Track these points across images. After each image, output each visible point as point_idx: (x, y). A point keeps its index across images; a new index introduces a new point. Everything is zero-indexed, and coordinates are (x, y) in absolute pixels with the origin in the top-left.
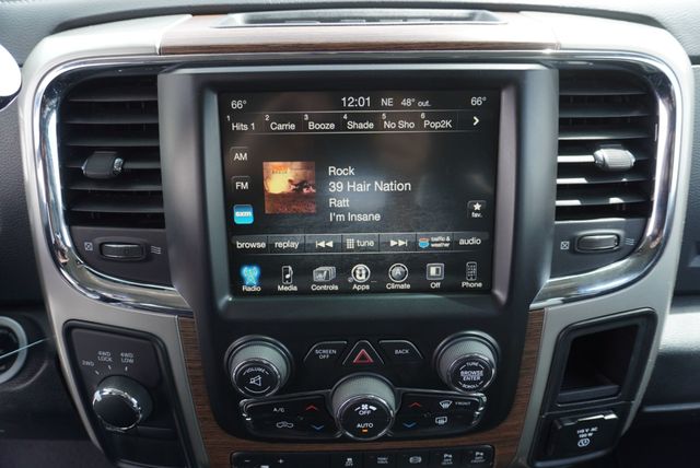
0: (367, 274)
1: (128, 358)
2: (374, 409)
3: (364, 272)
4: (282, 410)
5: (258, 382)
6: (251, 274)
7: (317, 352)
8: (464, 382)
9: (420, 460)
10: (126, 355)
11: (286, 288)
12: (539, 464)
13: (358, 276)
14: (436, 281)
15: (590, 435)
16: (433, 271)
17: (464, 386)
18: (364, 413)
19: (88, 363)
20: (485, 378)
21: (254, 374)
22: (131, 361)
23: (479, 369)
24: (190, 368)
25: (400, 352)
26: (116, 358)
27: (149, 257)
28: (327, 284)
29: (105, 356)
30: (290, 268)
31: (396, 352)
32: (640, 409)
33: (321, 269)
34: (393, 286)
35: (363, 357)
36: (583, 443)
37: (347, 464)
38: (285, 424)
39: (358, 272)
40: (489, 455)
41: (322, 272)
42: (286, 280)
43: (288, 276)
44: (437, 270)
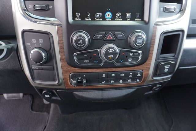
0: (110, 16)
1: (41, 41)
2: (113, 50)
3: (109, 15)
4: (86, 56)
5: (81, 42)
6: (78, 15)
7: (97, 35)
8: (137, 43)
9: (123, 75)
10: (41, 40)
11: (88, 19)
12: (154, 78)
13: (108, 16)
14: (129, 18)
15: (168, 68)
16: (128, 15)
17: (137, 44)
18: (111, 52)
19: (28, 44)
20: (143, 42)
21: (80, 40)
22: (42, 42)
23: (142, 39)
24: (60, 43)
25: (120, 36)
26: (37, 41)
27: (49, 9)
28: (100, 18)
29: (34, 41)
30: (89, 13)
31: (119, 36)
32: (178, 67)
33: (98, 14)
34: (117, 19)
35: (110, 37)
36: (166, 70)
37: (103, 77)
38: (87, 61)
39: (108, 15)
40: (142, 74)
41: (98, 15)
42: (88, 17)
43: (88, 16)
44: (129, 15)
